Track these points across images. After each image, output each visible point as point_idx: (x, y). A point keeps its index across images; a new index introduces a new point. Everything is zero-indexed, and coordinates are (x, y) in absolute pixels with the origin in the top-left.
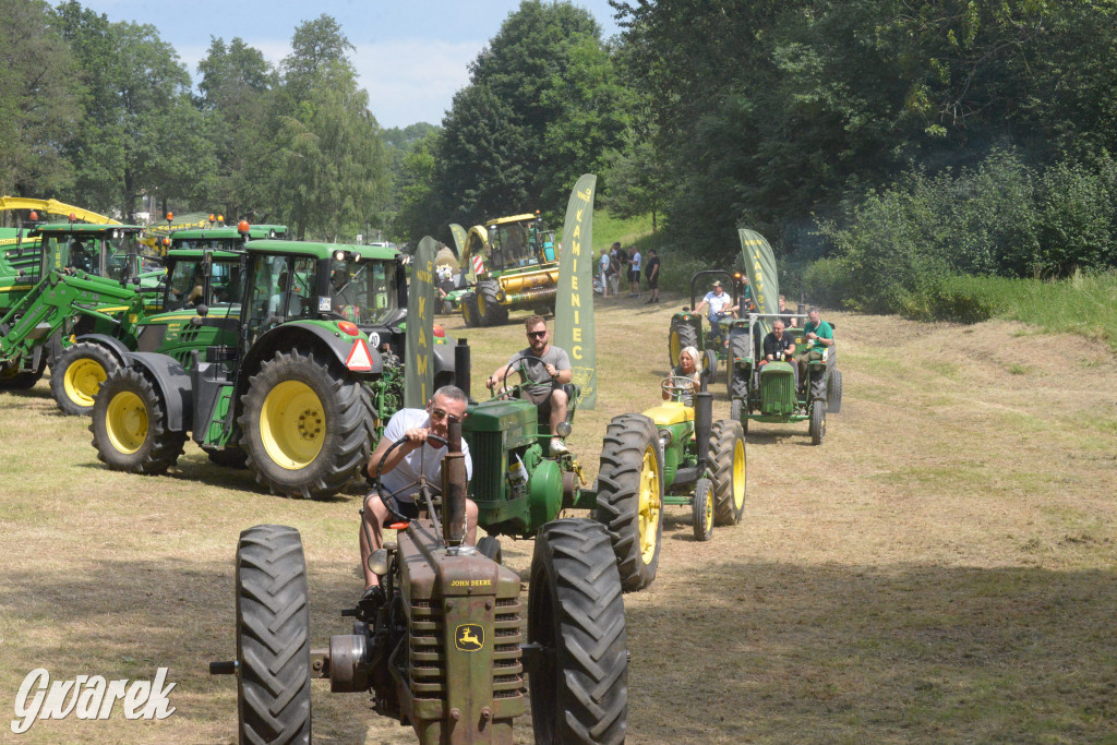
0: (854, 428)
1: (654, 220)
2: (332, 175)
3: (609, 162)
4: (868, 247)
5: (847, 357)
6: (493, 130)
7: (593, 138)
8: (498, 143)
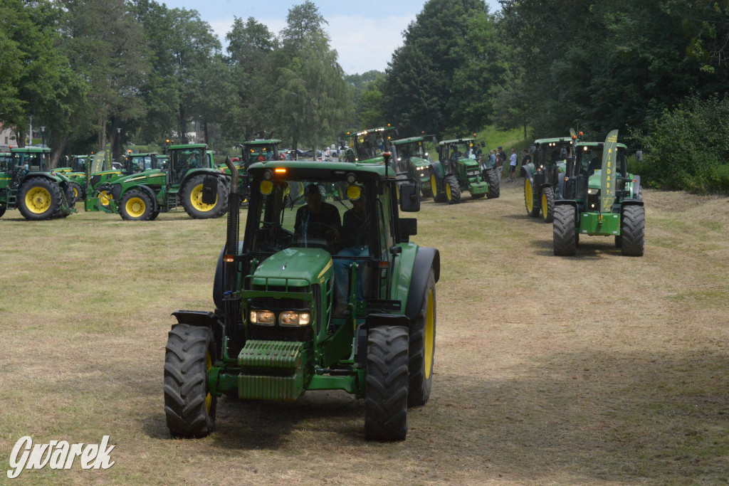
0: (653, 265)
1: (525, 131)
2: (314, 105)
3: (496, 94)
4: (663, 147)
5: (650, 219)
6: (419, 75)
7: (484, 78)
8: (422, 83)
